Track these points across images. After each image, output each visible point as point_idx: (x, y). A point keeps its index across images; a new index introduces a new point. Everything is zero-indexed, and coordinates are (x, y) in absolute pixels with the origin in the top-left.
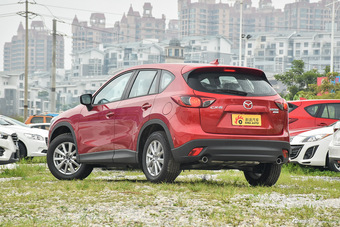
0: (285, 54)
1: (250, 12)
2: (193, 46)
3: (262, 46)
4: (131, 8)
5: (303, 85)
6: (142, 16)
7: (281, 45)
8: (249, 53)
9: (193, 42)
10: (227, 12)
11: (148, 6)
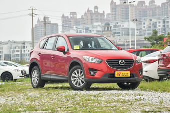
0: (162, 27)
1: (145, 8)
2: (118, 25)
3: (150, 24)
4: (89, 9)
5: (157, 42)
6: (94, 12)
7: (160, 23)
8: (144, 27)
9: (118, 23)
10: (134, 9)
11: (96, 8)
